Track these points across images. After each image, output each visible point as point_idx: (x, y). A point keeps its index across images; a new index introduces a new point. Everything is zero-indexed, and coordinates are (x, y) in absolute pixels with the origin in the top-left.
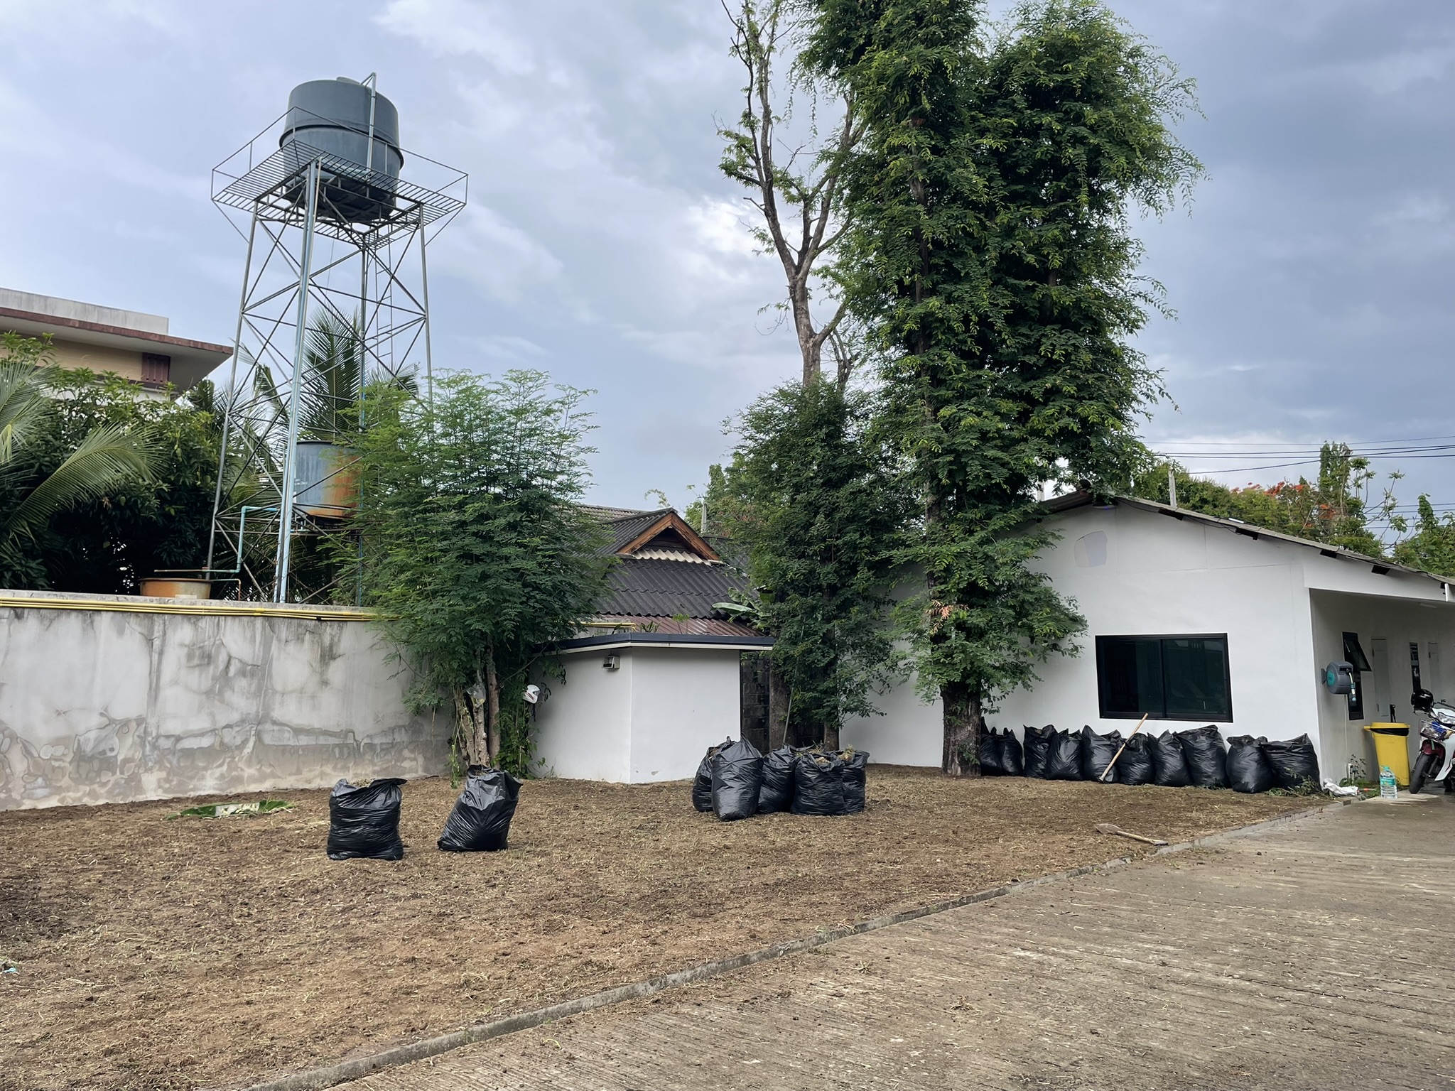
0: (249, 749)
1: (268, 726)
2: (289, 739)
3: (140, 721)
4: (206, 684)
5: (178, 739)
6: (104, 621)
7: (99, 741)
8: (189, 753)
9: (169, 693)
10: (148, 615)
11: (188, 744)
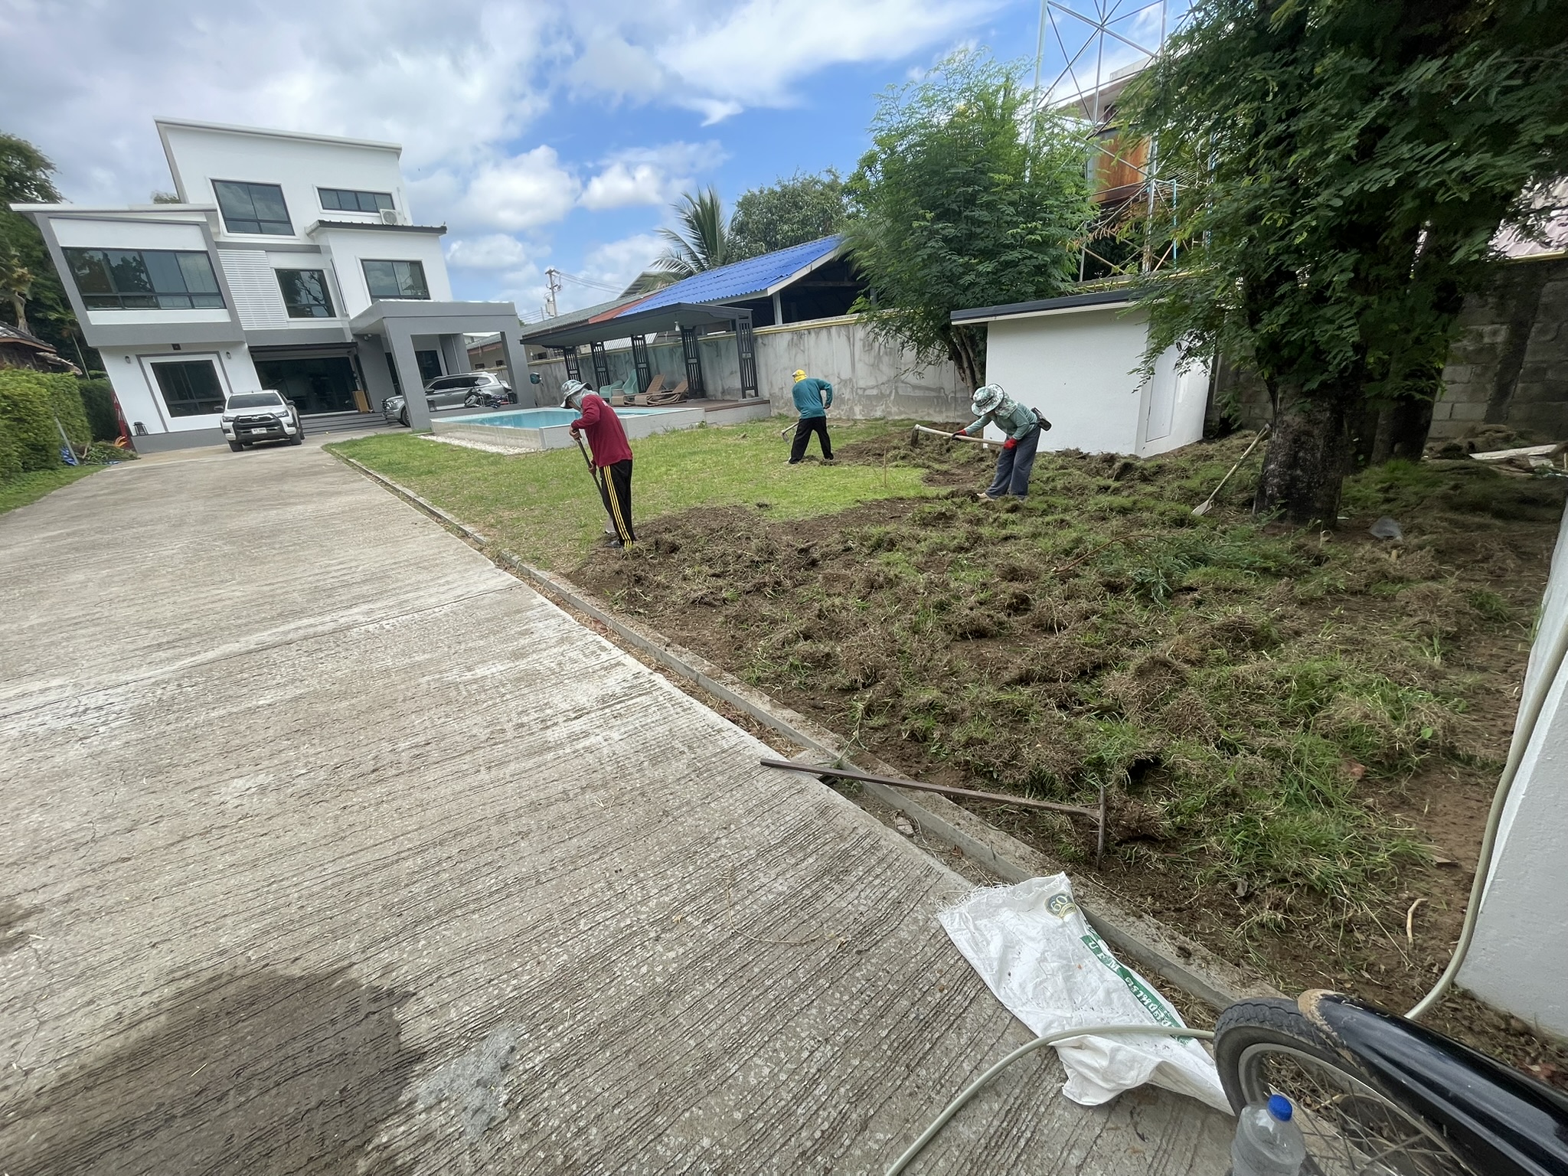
0: (892, 398)
1: (900, 385)
2: (910, 392)
3: (851, 380)
4: (872, 360)
5: (865, 390)
6: (833, 330)
7: (839, 390)
8: (869, 397)
9: (859, 366)
10: (847, 325)
11: (868, 392)
